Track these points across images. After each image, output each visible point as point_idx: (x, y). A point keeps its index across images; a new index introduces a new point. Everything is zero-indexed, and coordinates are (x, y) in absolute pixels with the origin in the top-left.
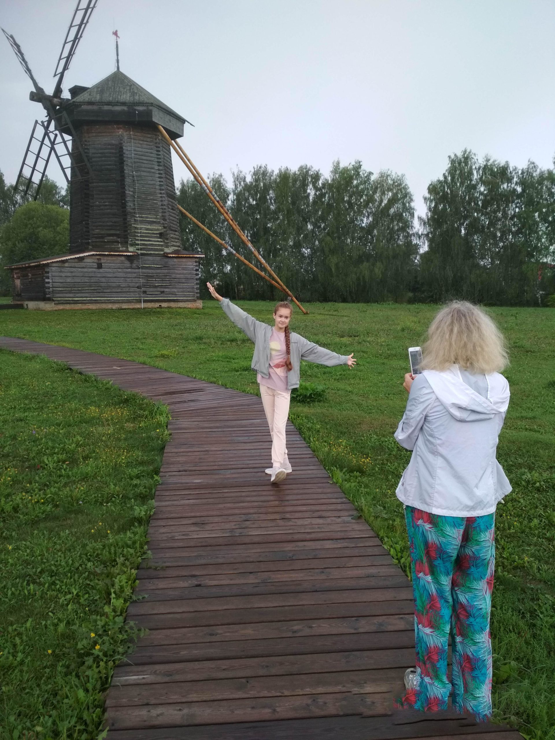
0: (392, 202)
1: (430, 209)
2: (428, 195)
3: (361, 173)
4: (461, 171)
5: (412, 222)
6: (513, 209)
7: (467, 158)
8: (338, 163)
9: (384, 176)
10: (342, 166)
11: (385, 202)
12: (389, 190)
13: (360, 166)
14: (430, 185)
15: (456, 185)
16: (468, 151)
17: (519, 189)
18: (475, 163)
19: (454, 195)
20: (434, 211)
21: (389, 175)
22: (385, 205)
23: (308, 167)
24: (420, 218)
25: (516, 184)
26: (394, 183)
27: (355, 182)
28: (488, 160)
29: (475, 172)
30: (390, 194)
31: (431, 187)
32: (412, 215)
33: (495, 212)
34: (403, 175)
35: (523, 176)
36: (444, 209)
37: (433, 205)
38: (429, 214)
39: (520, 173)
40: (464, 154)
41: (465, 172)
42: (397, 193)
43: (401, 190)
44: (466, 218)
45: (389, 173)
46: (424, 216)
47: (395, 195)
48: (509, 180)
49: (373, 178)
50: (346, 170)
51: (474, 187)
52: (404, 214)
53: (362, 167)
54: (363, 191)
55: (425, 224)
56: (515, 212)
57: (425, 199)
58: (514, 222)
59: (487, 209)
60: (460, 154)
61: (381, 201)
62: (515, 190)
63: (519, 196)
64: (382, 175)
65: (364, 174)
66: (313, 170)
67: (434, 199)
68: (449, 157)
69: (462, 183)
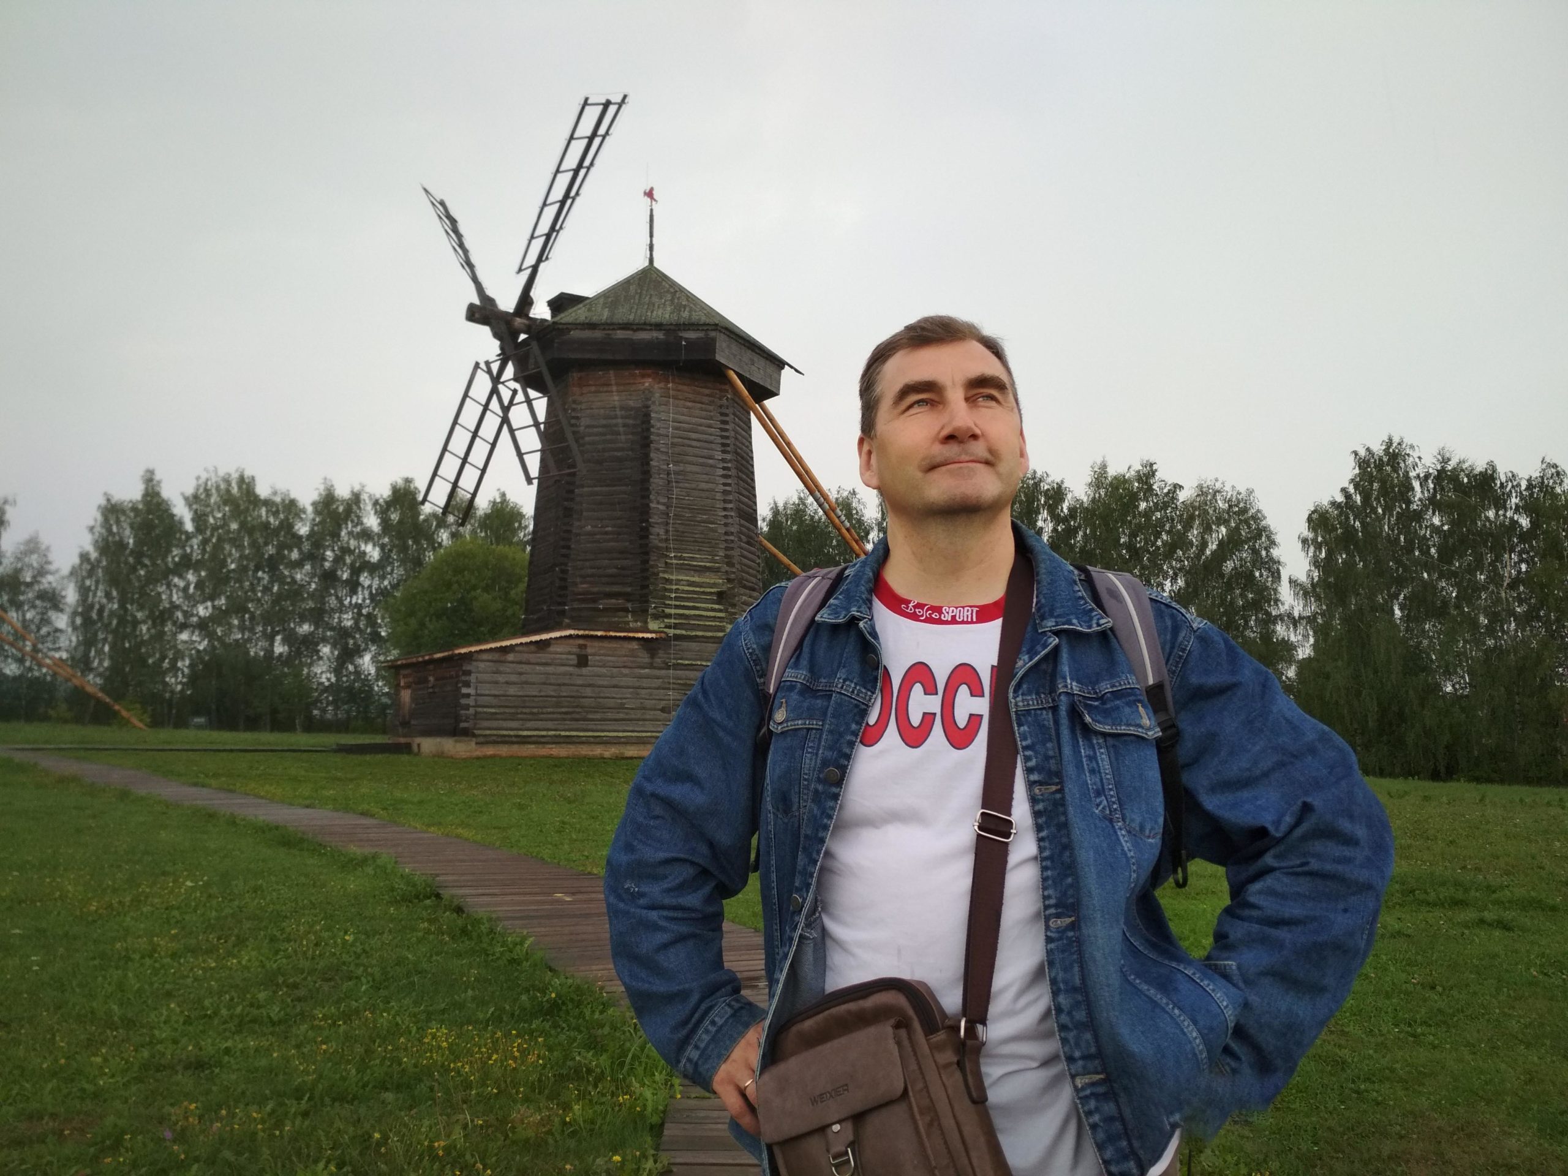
0: (1229, 546)
1: (1316, 563)
2: (1308, 535)
3: (1155, 487)
4: (1383, 482)
5: (1275, 590)
6: (1514, 565)
7: (1394, 456)
8: (1104, 467)
9: (1207, 495)
10: (1112, 472)
11: (1213, 546)
12: (1221, 521)
13: (1153, 473)
14: (1313, 512)
15: (1376, 513)
16: (1396, 440)
17: (1525, 522)
18: (1415, 466)
19: (1372, 534)
20: (1325, 566)
21: (1219, 491)
22: (1213, 553)
23: (1038, 475)
24: (1293, 582)
25: (1517, 509)
26: (1230, 506)
27: (1143, 505)
28: (1445, 461)
29: (1416, 485)
30: (1223, 530)
31: (1315, 516)
32: (1276, 576)
33: (1471, 570)
34: (1250, 492)
35: (1531, 495)
36: (1349, 564)
37: (1323, 555)
38: (1316, 574)
39: (1524, 486)
40: (1388, 448)
41: (1393, 487)
42: (1237, 528)
43: (1246, 522)
44: (1401, 583)
45: (1218, 486)
46: (1303, 578)
47: (1234, 533)
48: (1500, 503)
49: (1183, 496)
50: (1120, 482)
51: (1418, 516)
52: (1257, 574)
53: (1158, 475)
54: (1160, 523)
55: (1306, 594)
56: (1519, 572)
57: (1304, 541)
58: (1519, 594)
59: (1451, 563)
60: (1378, 449)
61: (1204, 544)
62: (1514, 523)
63: (1525, 537)
64: (1202, 491)
65: (1161, 489)
66: (1049, 480)
67: (1325, 542)
68: (1356, 453)
69: (1388, 509)
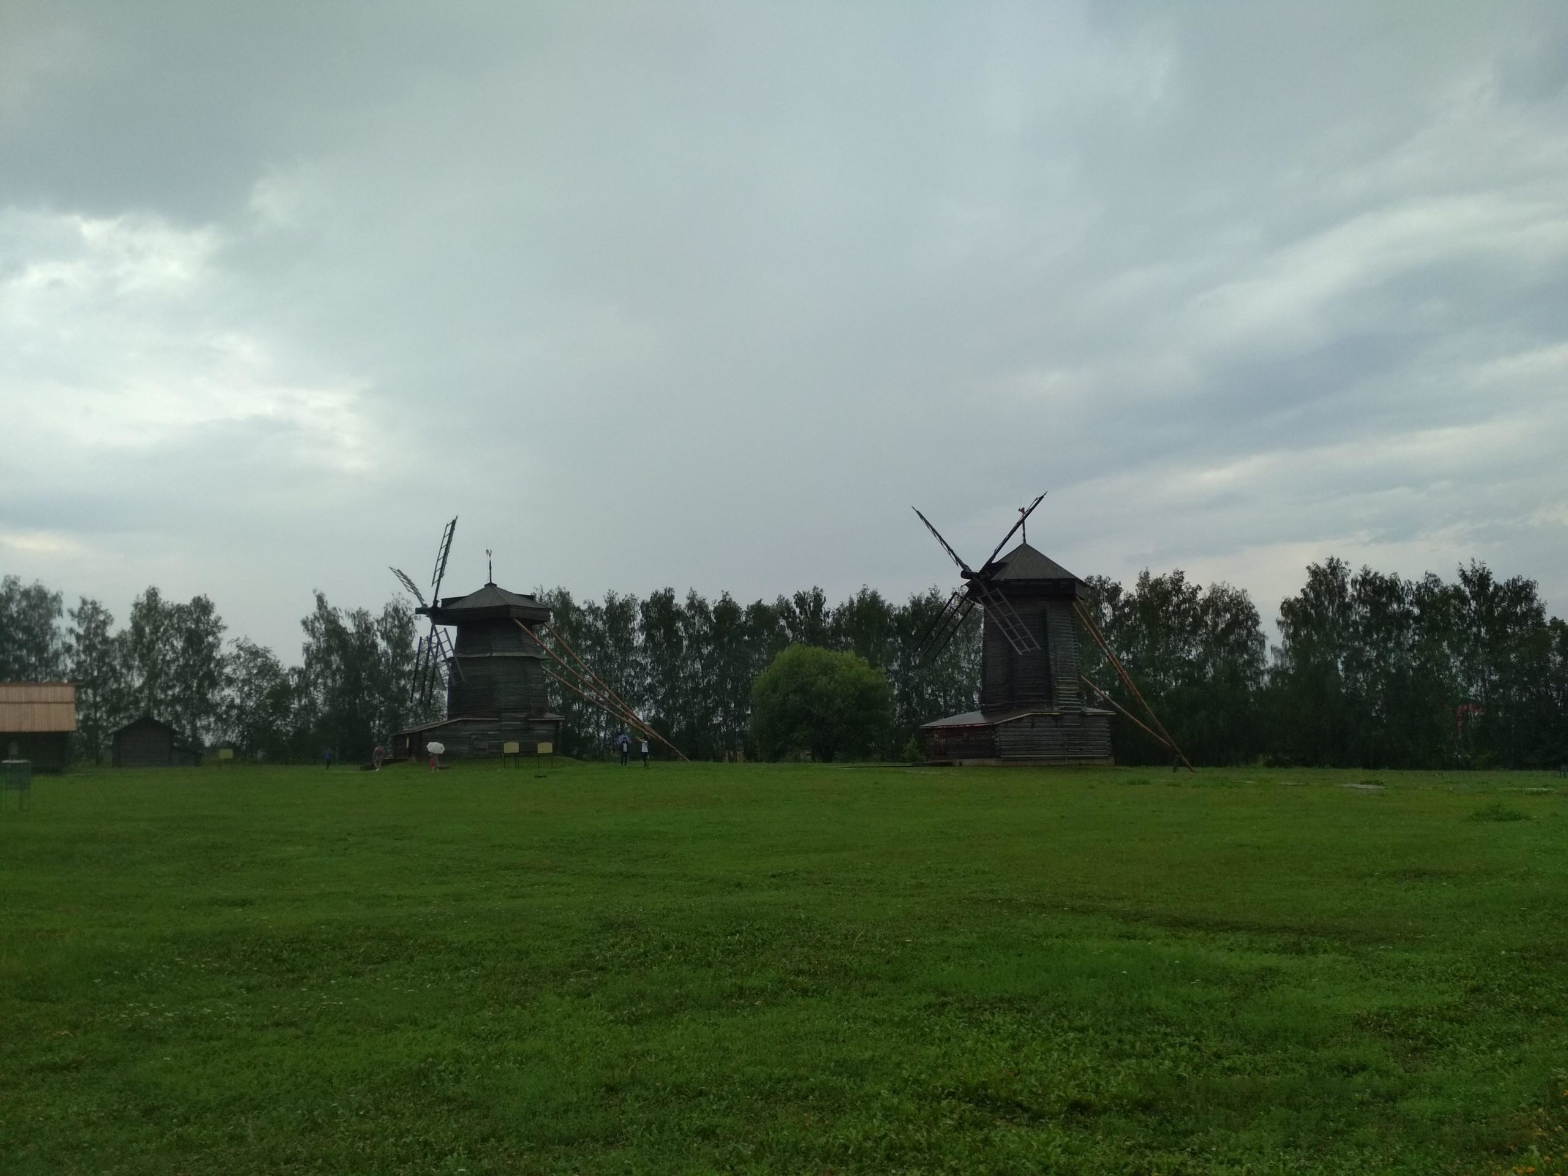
0: (1230, 627)
1: (1287, 636)
2: (1282, 618)
3: (1183, 587)
4: (1328, 586)
5: (1262, 653)
7: (1334, 567)
9: (1217, 594)
10: (1152, 577)
11: (1222, 626)
12: (1227, 609)
13: (1181, 579)
14: (1284, 603)
15: (1324, 604)
16: (1336, 559)
17: (1416, 611)
18: (1347, 575)
19: (1322, 617)
20: (1292, 637)
21: (1225, 591)
22: (1222, 629)
23: (1104, 578)
25: (1411, 604)
26: (1231, 600)
27: (1175, 599)
28: (1367, 573)
29: (1349, 587)
30: (1228, 616)
31: (1285, 606)
32: (1262, 643)
34: (1244, 591)
35: (1420, 593)
36: (1309, 636)
37: (1291, 631)
38: (1288, 643)
39: (1414, 588)
40: (1330, 563)
41: (1334, 587)
42: (1237, 615)
43: (1242, 610)
44: (1342, 647)
45: (1226, 586)
46: (1280, 646)
47: (1235, 618)
49: (1201, 596)
50: (1158, 582)
52: (1249, 643)
53: (1185, 581)
54: (1187, 611)
55: (1282, 656)
57: (1279, 623)
60: (1323, 565)
61: (1216, 625)
62: (1410, 612)
63: (1418, 620)
64: (1214, 591)
65: (1188, 589)
66: (1110, 582)
67: (1292, 623)
68: (1308, 568)
